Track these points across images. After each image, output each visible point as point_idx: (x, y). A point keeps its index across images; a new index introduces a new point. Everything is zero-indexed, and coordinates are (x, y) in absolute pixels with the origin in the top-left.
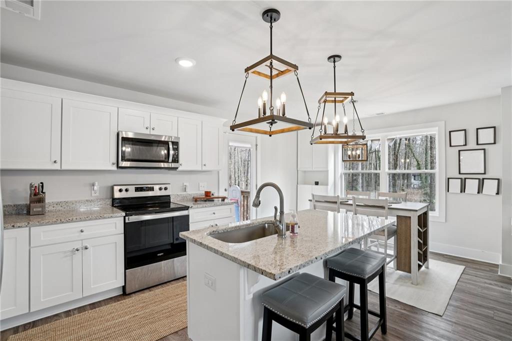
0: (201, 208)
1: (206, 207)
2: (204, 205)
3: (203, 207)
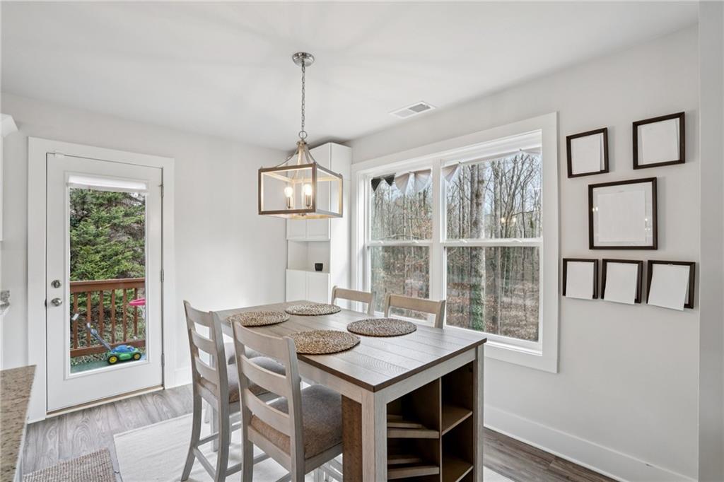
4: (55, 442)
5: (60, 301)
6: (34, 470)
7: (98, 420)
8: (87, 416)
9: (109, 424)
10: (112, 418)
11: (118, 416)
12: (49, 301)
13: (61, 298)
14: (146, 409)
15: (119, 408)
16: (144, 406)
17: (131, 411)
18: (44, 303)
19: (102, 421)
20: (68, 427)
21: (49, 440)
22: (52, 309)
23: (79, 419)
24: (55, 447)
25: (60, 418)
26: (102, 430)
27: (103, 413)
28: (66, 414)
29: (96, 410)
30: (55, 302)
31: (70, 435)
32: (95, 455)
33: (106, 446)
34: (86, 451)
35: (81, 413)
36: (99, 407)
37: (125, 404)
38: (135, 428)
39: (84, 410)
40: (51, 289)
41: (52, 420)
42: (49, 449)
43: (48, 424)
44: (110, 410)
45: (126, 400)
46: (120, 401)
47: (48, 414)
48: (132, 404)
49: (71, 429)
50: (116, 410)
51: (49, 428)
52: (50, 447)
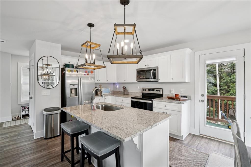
0: (158, 101)
1: (160, 101)
2: (160, 100)
3: (159, 101)
4: (197, 143)
5: (203, 101)
6: (189, 147)
7: (212, 144)
8: (209, 141)
9: (214, 147)
10: (217, 146)
11: (219, 147)
12: (200, 101)
13: (204, 100)
14: (231, 150)
15: (221, 144)
16: (231, 149)
17: (225, 148)
18: (199, 100)
19: (213, 145)
20: (203, 141)
21: (197, 141)
22: (201, 103)
23: (207, 140)
24: (197, 144)
25: (203, 137)
26: (211, 148)
27: (215, 143)
28: (204, 137)
29: (213, 141)
30: (202, 101)
31: (202, 143)
32: (204, 153)
33: (209, 153)
34: (203, 150)
35: (208, 139)
36: (215, 140)
37: (224, 144)
38: (222, 154)
39: (210, 139)
40: (201, 97)
41: (200, 137)
42: (195, 144)
43: (199, 137)
44: (218, 143)
45: (225, 143)
46: (223, 142)
47: (200, 134)
48: (227, 145)
49: (203, 142)
50: (220, 144)
51: (198, 138)
52: (196, 143)
